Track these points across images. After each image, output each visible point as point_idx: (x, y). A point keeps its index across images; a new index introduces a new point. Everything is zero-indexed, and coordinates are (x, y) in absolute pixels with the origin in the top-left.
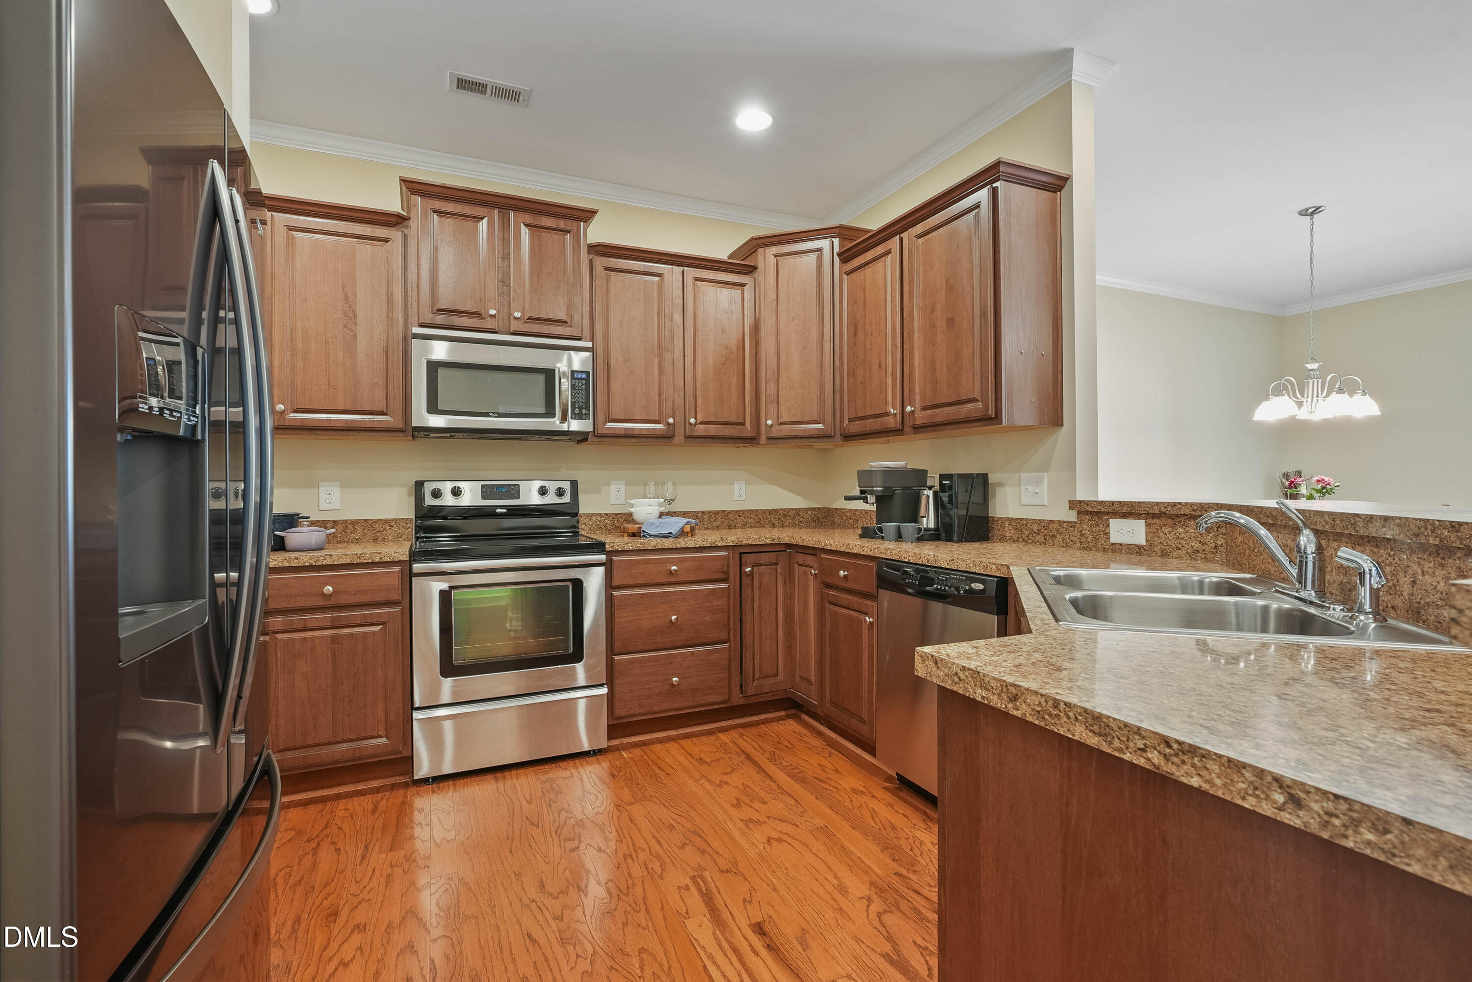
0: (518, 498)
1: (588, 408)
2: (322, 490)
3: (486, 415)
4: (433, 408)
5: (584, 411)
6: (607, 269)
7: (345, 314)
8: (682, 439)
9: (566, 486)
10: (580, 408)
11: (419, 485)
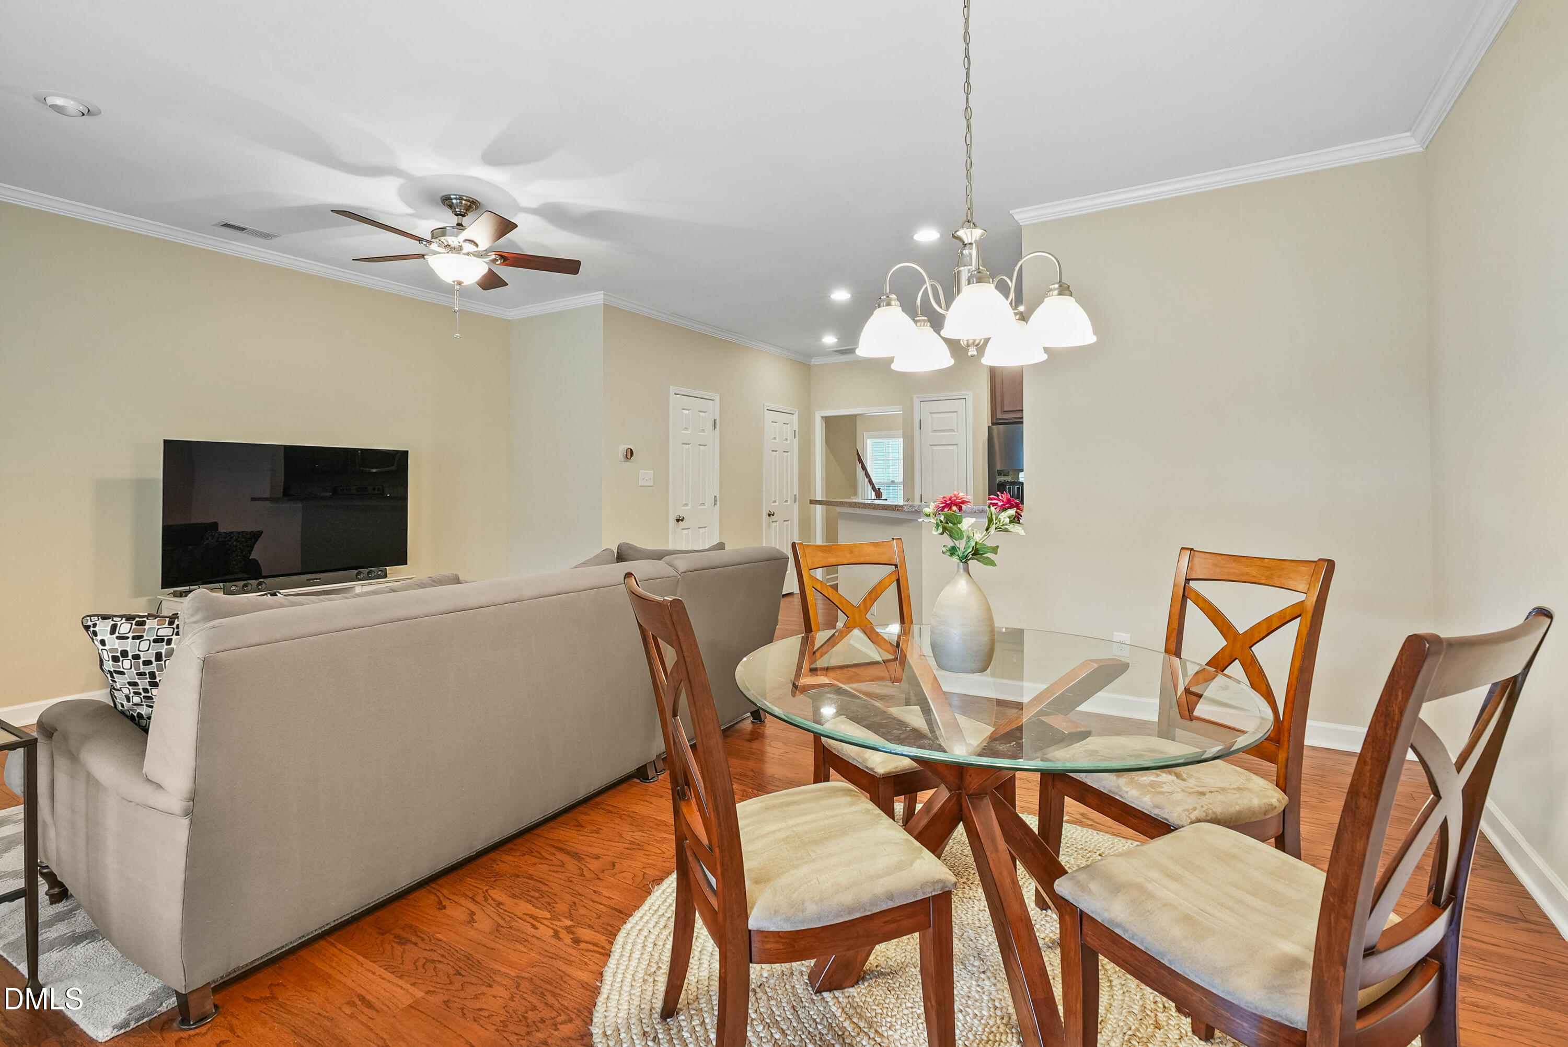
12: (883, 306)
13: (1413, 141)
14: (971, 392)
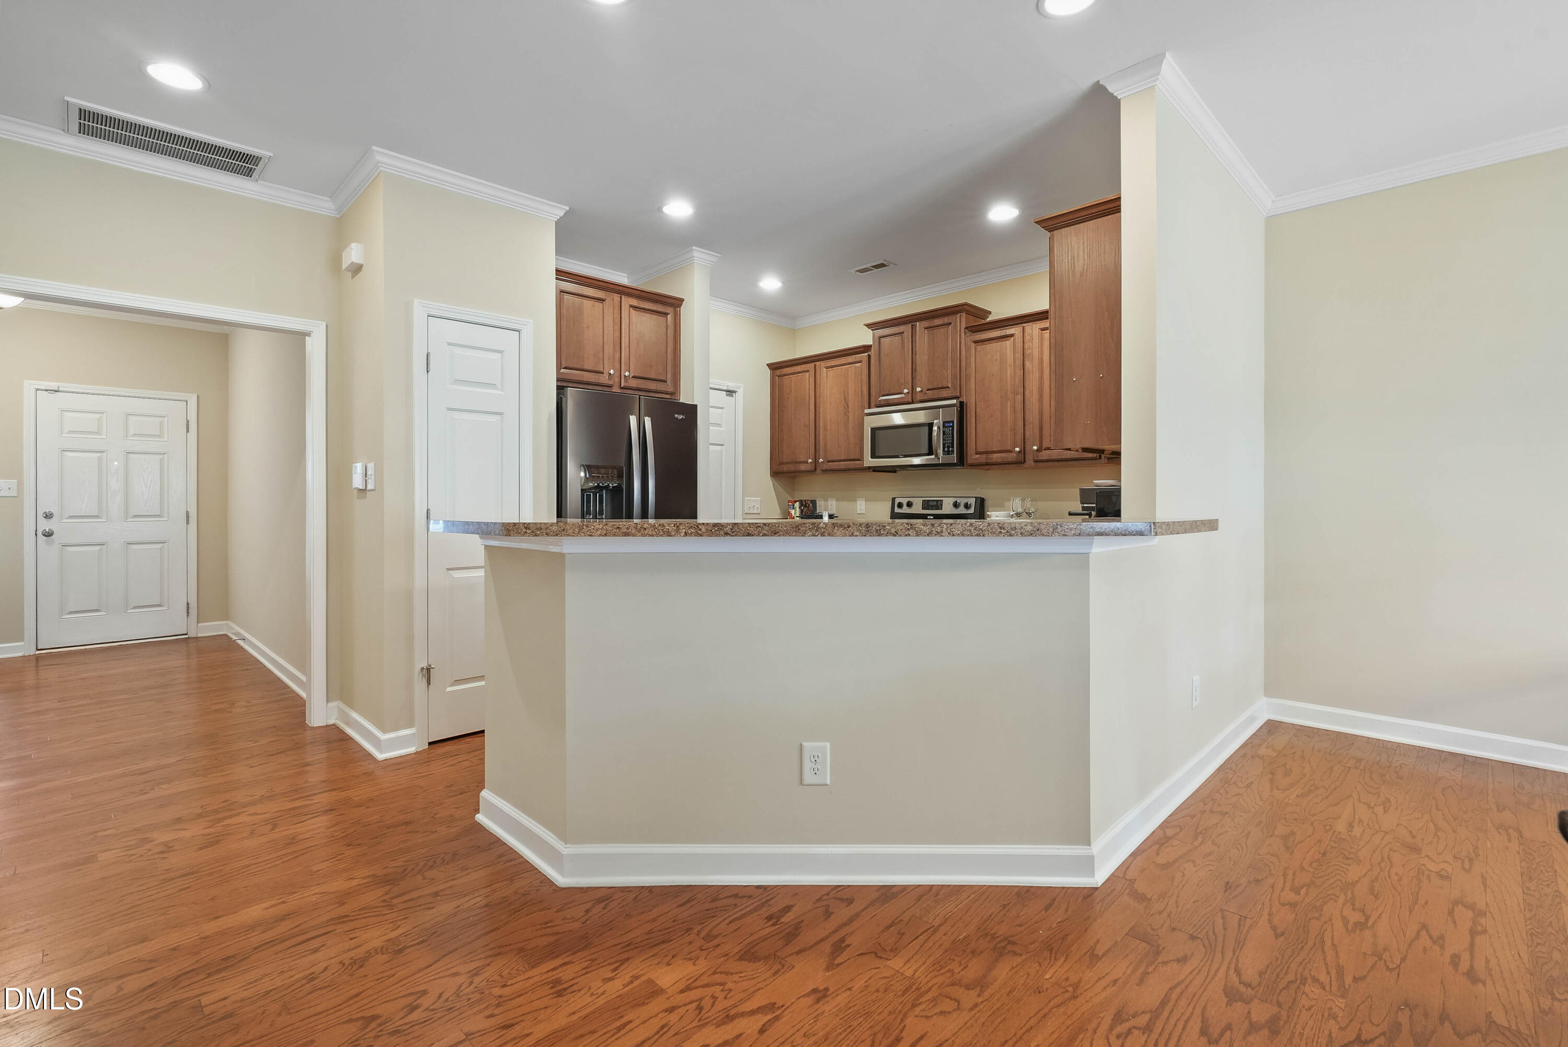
0: (941, 509)
1: (953, 447)
2: (858, 502)
3: (897, 457)
4: (873, 456)
5: (950, 449)
6: (975, 342)
7: (845, 408)
8: (1032, 463)
9: (972, 501)
10: (948, 447)
11: (893, 499)
14: (531, 321)
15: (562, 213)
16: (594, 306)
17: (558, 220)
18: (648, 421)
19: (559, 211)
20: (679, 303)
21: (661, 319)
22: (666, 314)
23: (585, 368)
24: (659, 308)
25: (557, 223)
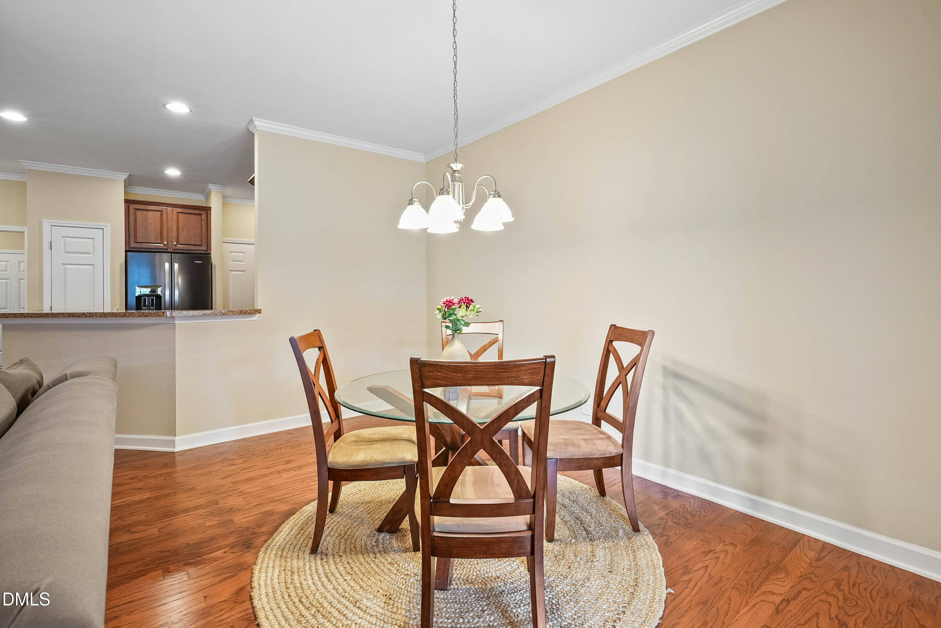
12: (445, 194)
13: (424, 158)
14: (109, 224)
15: (126, 176)
16: (154, 214)
17: (125, 179)
18: (176, 266)
19: (125, 176)
20: (210, 209)
21: (199, 217)
22: (201, 215)
23: (149, 242)
24: (197, 212)
25: (125, 181)
